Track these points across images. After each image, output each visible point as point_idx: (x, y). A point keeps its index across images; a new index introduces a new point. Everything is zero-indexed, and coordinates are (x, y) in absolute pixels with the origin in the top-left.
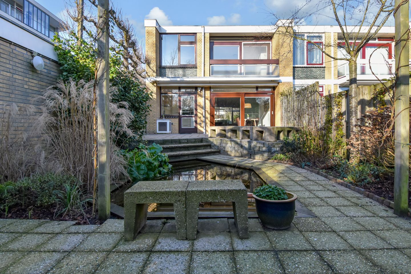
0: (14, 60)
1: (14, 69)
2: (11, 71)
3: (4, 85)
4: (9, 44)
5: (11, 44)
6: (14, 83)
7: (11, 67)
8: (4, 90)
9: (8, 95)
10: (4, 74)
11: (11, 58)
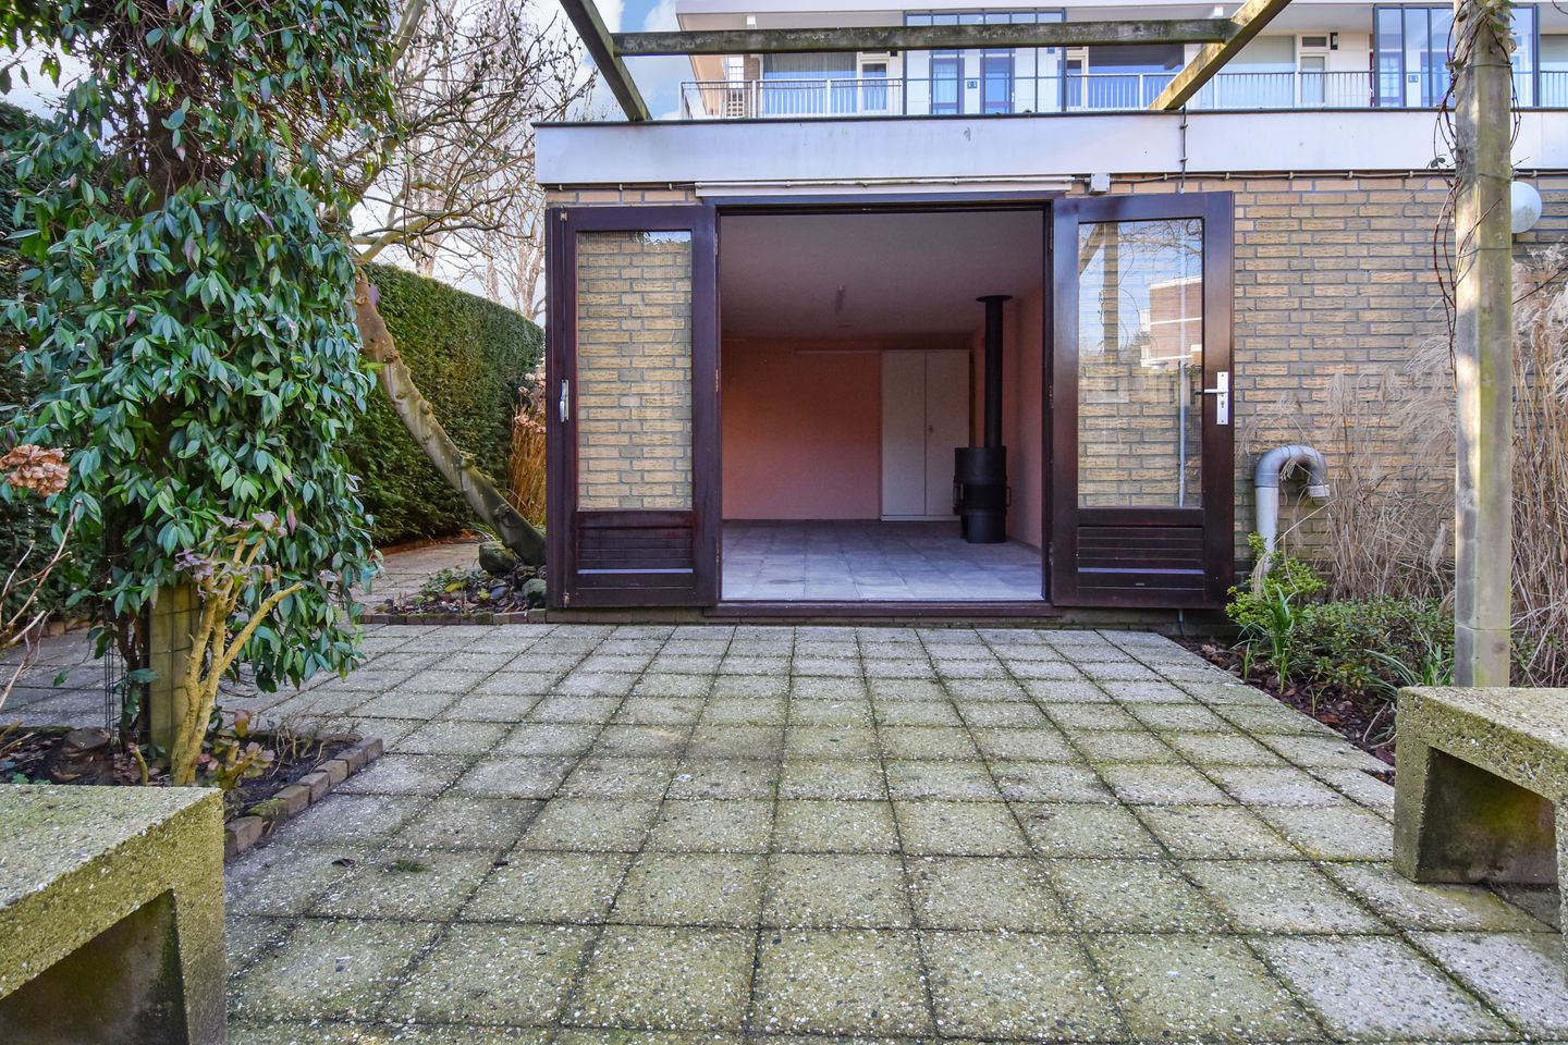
0: (1419, 226)
1: (1419, 253)
2: (1409, 263)
3: (1384, 313)
4: (1399, 181)
5: (1407, 177)
6: (1418, 300)
7: (1407, 250)
8: (1385, 329)
9: (1397, 341)
10: (1385, 280)
11: (1408, 224)
